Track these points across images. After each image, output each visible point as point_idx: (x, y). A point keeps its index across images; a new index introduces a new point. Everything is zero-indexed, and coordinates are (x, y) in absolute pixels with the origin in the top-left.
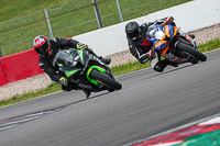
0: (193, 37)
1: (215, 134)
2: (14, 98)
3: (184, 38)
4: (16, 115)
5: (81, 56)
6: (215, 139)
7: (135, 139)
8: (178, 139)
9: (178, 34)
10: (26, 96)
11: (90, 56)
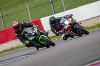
3: (78, 24)
10: (18, 47)
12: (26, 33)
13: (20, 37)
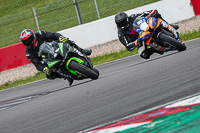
0: (177, 28)
1: (179, 115)
2: (7, 84)
4: (8, 98)
5: (61, 48)
6: (179, 120)
7: (110, 120)
8: (147, 120)
9: (161, 25)
10: (17, 82)
11: (70, 48)
12: (43, 53)
13: (35, 60)
